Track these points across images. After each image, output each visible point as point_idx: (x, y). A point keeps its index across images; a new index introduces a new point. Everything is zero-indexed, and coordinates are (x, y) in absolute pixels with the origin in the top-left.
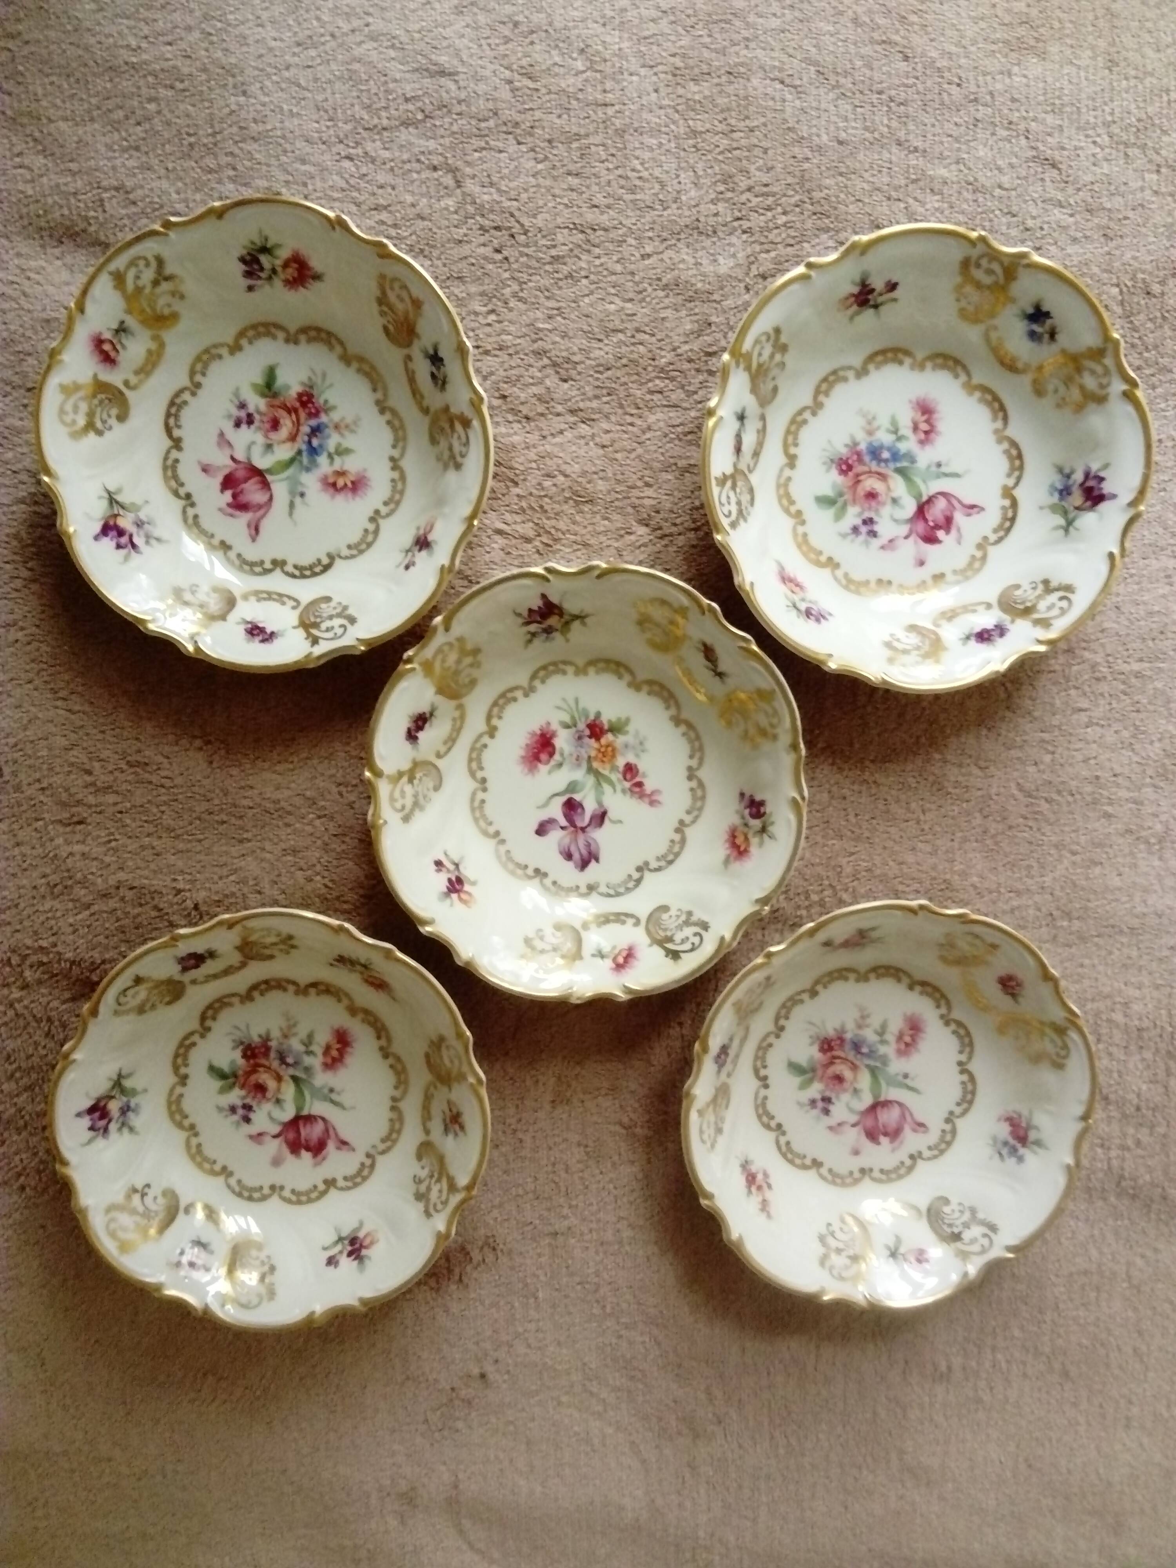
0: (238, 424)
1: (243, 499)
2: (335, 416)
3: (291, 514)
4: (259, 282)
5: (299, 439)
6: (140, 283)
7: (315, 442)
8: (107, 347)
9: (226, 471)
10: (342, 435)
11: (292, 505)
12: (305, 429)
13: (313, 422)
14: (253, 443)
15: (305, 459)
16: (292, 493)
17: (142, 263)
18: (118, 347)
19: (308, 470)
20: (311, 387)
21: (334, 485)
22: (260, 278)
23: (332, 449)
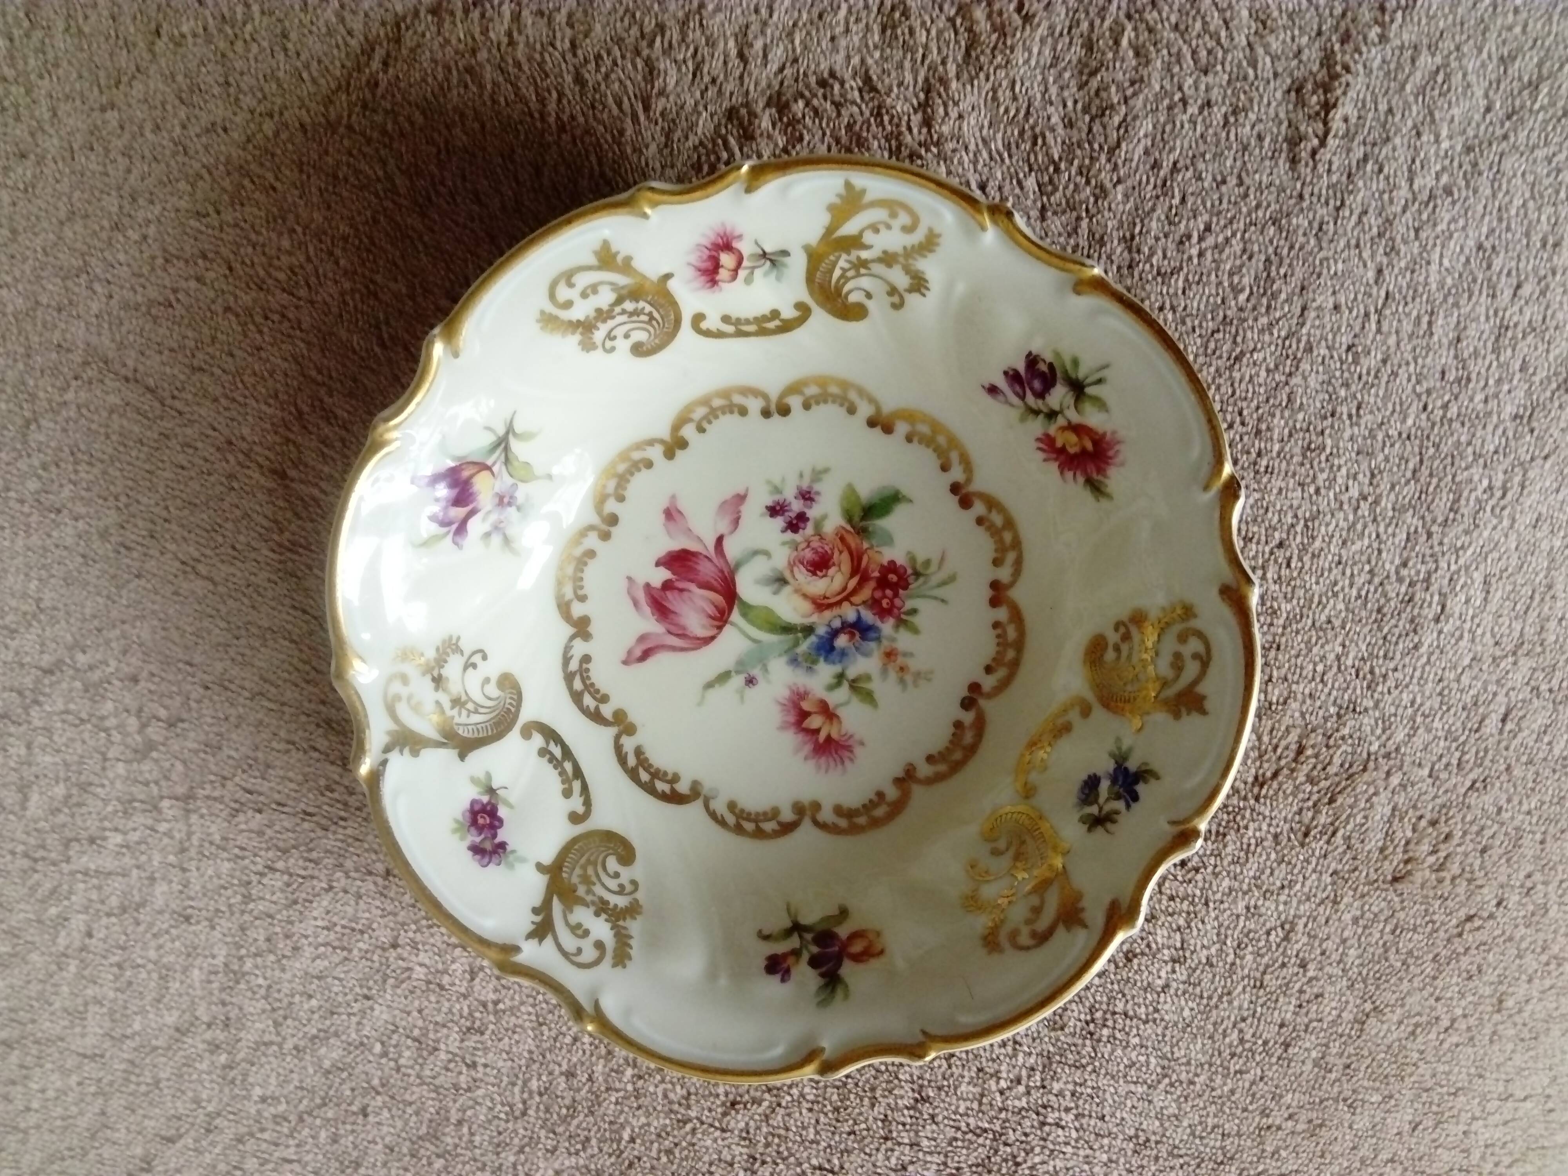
0: (775, 510)
1: (673, 600)
2: (904, 640)
3: (709, 685)
4: (1015, 400)
5: (828, 614)
6: (869, 238)
7: (842, 641)
8: (727, 260)
9: (693, 547)
10: (884, 671)
11: (724, 677)
12: (849, 613)
13: (868, 616)
14: (767, 554)
15: (806, 645)
16: (741, 665)
17: (904, 219)
18: (742, 273)
19: (794, 661)
20: (917, 574)
21: (803, 715)
22: (1023, 397)
23: (852, 672)
